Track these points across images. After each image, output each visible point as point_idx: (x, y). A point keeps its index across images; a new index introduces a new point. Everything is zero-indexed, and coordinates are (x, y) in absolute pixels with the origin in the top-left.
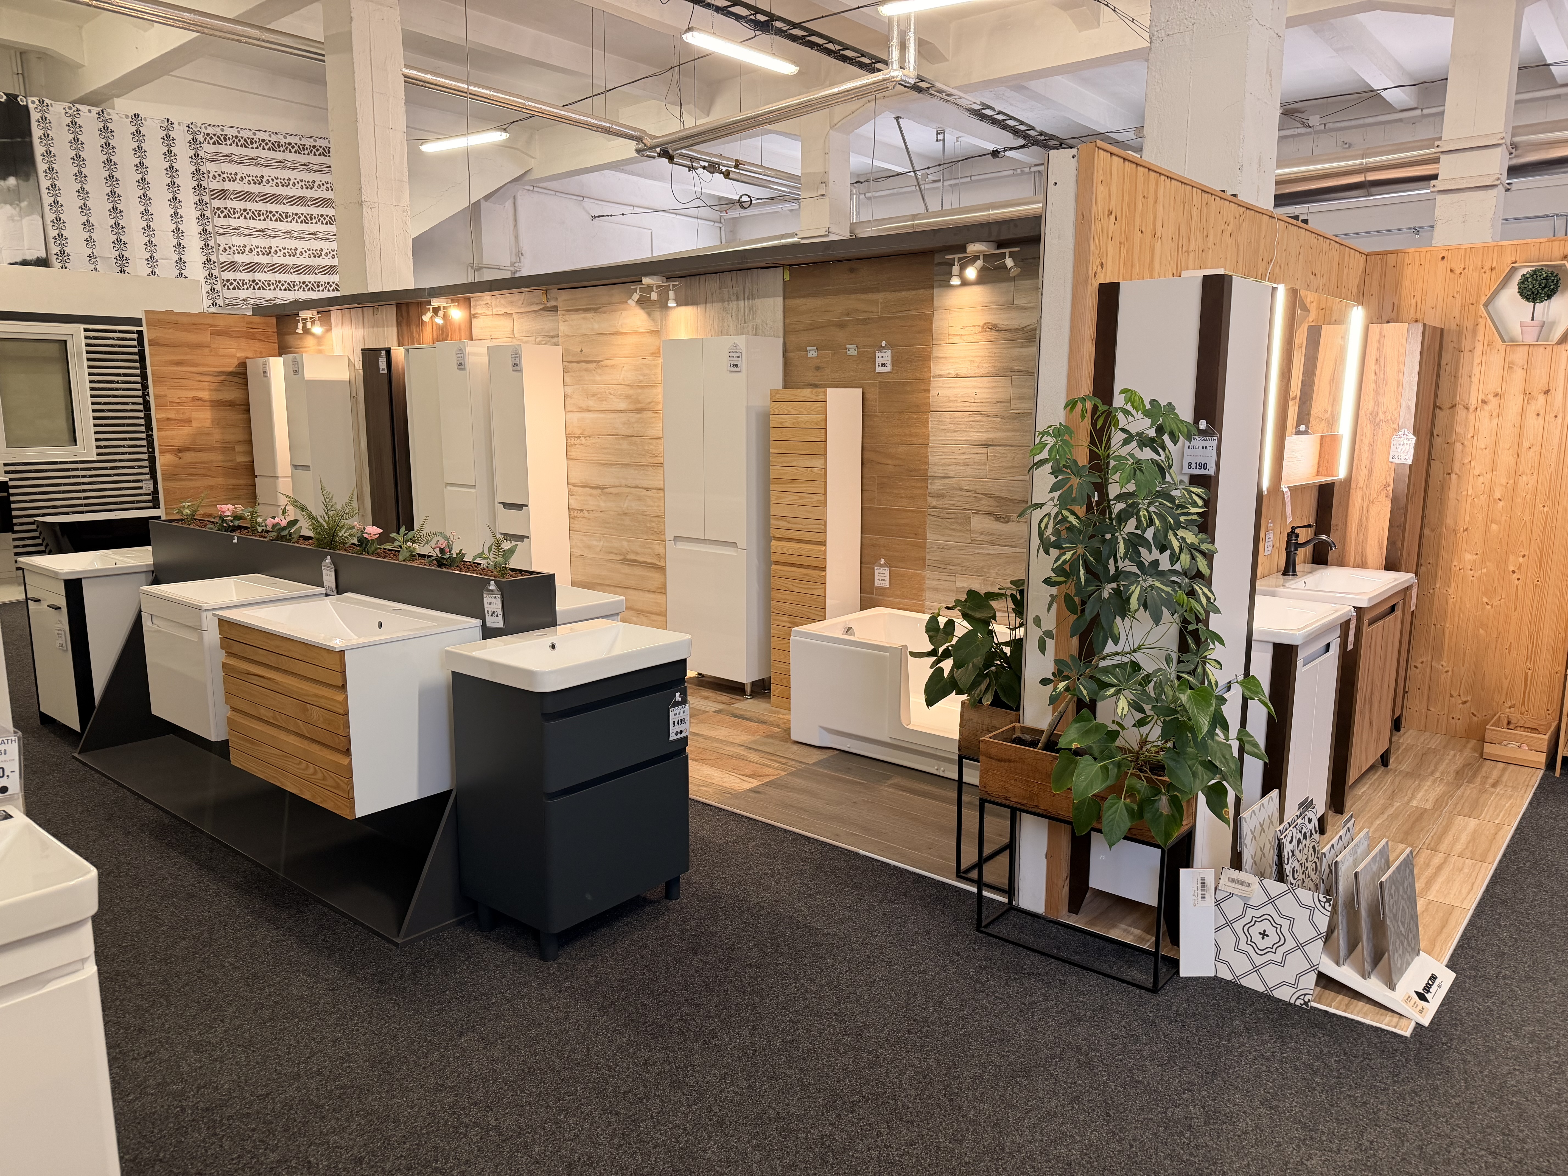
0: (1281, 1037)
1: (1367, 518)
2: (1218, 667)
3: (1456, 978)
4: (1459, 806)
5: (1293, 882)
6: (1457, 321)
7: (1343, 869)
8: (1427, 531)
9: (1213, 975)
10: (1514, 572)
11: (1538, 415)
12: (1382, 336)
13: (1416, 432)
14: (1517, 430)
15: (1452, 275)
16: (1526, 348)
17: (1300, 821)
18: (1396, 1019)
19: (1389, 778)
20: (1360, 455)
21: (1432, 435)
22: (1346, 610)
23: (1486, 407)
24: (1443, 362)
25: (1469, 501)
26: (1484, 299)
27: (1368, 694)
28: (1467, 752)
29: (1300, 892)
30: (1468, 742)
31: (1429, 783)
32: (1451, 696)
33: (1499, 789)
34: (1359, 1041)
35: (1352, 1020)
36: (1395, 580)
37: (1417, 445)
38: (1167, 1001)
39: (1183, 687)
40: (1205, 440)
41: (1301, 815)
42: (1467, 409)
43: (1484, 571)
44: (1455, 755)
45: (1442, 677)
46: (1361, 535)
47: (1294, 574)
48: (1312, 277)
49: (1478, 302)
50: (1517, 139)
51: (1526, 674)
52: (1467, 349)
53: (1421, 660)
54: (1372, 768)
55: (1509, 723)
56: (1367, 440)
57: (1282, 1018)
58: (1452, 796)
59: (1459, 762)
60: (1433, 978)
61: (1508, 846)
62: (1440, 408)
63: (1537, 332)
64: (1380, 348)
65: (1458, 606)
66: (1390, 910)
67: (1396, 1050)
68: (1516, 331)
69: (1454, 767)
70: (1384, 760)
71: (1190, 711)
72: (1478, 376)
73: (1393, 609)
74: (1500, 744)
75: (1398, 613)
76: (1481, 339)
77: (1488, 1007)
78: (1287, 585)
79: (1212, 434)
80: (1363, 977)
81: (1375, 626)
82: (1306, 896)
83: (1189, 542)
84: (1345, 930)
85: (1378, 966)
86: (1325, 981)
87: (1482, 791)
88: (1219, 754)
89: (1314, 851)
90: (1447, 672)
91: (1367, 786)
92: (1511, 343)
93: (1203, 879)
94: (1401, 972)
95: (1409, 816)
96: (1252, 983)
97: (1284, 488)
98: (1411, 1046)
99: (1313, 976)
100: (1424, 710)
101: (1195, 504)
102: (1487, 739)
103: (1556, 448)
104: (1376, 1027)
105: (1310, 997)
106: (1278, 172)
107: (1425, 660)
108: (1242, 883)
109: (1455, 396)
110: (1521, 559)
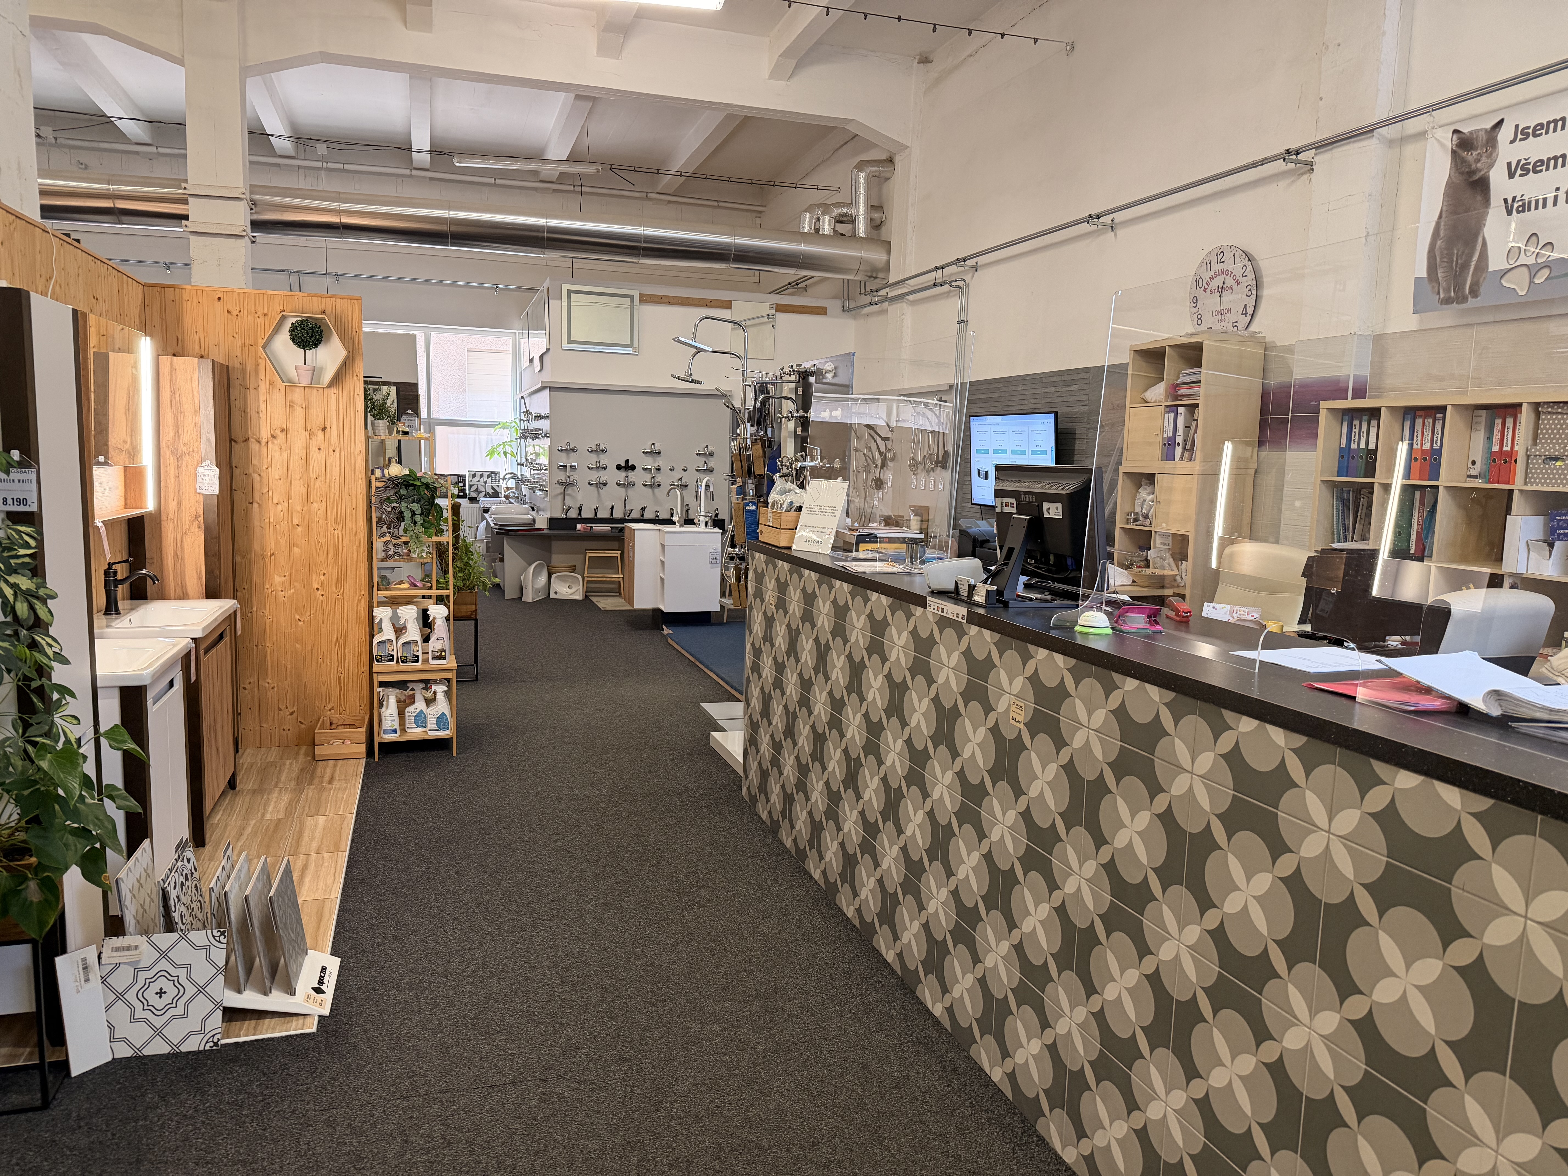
0: (200, 1088)
1: (182, 548)
2: (75, 722)
3: (341, 962)
4: (307, 808)
5: (183, 927)
6: (240, 360)
7: (232, 897)
8: (238, 559)
9: (110, 1059)
10: (318, 589)
11: (319, 449)
12: (173, 370)
13: (218, 465)
14: (304, 462)
15: (230, 316)
16: (302, 389)
17: (179, 864)
18: (301, 1020)
19: (239, 800)
20: (167, 487)
21: (231, 467)
22: (183, 643)
23: (275, 441)
24: (232, 398)
25: (272, 528)
26: (261, 342)
27: (212, 723)
28: (301, 758)
29: (193, 935)
30: (299, 749)
31: (276, 795)
32: (280, 710)
33: (335, 785)
34: (274, 1057)
35: (262, 1040)
36: (220, 608)
37: (221, 477)
38: (64, 1110)
39: (42, 752)
40: (21, 472)
41: (179, 857)
42: (259, 442)
43: (293, 591)
44: (290, 764)
45: (270, 694)
46: (179, 566)
47: (117, 612)
48: (94, 301)
49: (256, 344)
50: (256, 197)
51: (340, 678)
52: (252, 386)
53: (248, 681)
54: (223, 793)
55: (331, 724)
56: (172, 472)
57: (195, 1069)
58: (298, 801)
59: (296, 768)
60: (324, 969)
61: (354, 832)
62: (235, 441)
63: (310, 375)
64: (173, 380)
65: (274, 625)
66: (281, 922)
67: (308, 1049)
68: (293, 374)
69: (294, 775)
70: (232, 784)
71: (55, 778)
72: (264, 412)
73: (221, 636)
74: (328, 744)
75: (227, 639)
76: (263, 377)
77: (372, 976)
78: (113, 624)
79: (30, 466)
80: (266, 994)
81: (209, 655)
82: (199, 937)
83: (24, 588)
84: (241, 956)
85: (277, 978)
86: (232, 1014)
87: (322, 790)
88: (91, 817)
89: (197, 890)
90: (273, 688)
91: (221, 813)
92: (290, 384)
93: (84, 960)
94: (297, 975)
95: (266, 830)
96: (159, 1048)
97: (98, 522)
98: (319, 1039)
99: (219, 1014)
100: (257, 728)
101: (27, 546)
102: (317, 742)
103: (337, 478)
104: (286, 1036)
105: (219, 1036)
106: (41, 181)
107: (252, 680)
108: (128, 948)
109: (247, 429)
110: (322, 578)
